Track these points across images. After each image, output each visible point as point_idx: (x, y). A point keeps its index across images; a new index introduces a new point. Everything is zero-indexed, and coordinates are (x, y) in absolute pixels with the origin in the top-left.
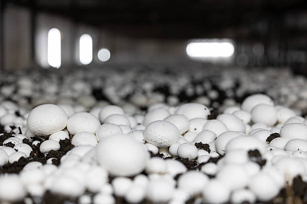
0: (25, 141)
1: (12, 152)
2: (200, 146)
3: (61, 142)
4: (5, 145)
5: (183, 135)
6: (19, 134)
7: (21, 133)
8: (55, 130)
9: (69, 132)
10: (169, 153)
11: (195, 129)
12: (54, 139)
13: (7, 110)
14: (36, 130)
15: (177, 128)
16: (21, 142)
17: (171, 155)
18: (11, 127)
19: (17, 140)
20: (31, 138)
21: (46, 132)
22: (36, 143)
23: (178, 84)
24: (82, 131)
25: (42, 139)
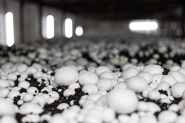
0: (54, 90)
1: (49, 97)
2: (161, 92)
3: (76, 90)
4: (42, 92)
5: (149, 84)
6: (49, 85)
7: (50, 84)
8: (72, 82)
9: (80, 84)
10: (142, 96)
11: (156, 81)
12: (71, 88)
13: (37, 69)
14: (60, 83)
15: (146, 81)
16: (51, 90)
17: (143, 97)
18: (42, 80)
19: (49, 88)
20: (57, 87)
21: (66, 84)
22: (60, 90)
23: (133, 50)
24: (88, 83)
25: (63, 88)
